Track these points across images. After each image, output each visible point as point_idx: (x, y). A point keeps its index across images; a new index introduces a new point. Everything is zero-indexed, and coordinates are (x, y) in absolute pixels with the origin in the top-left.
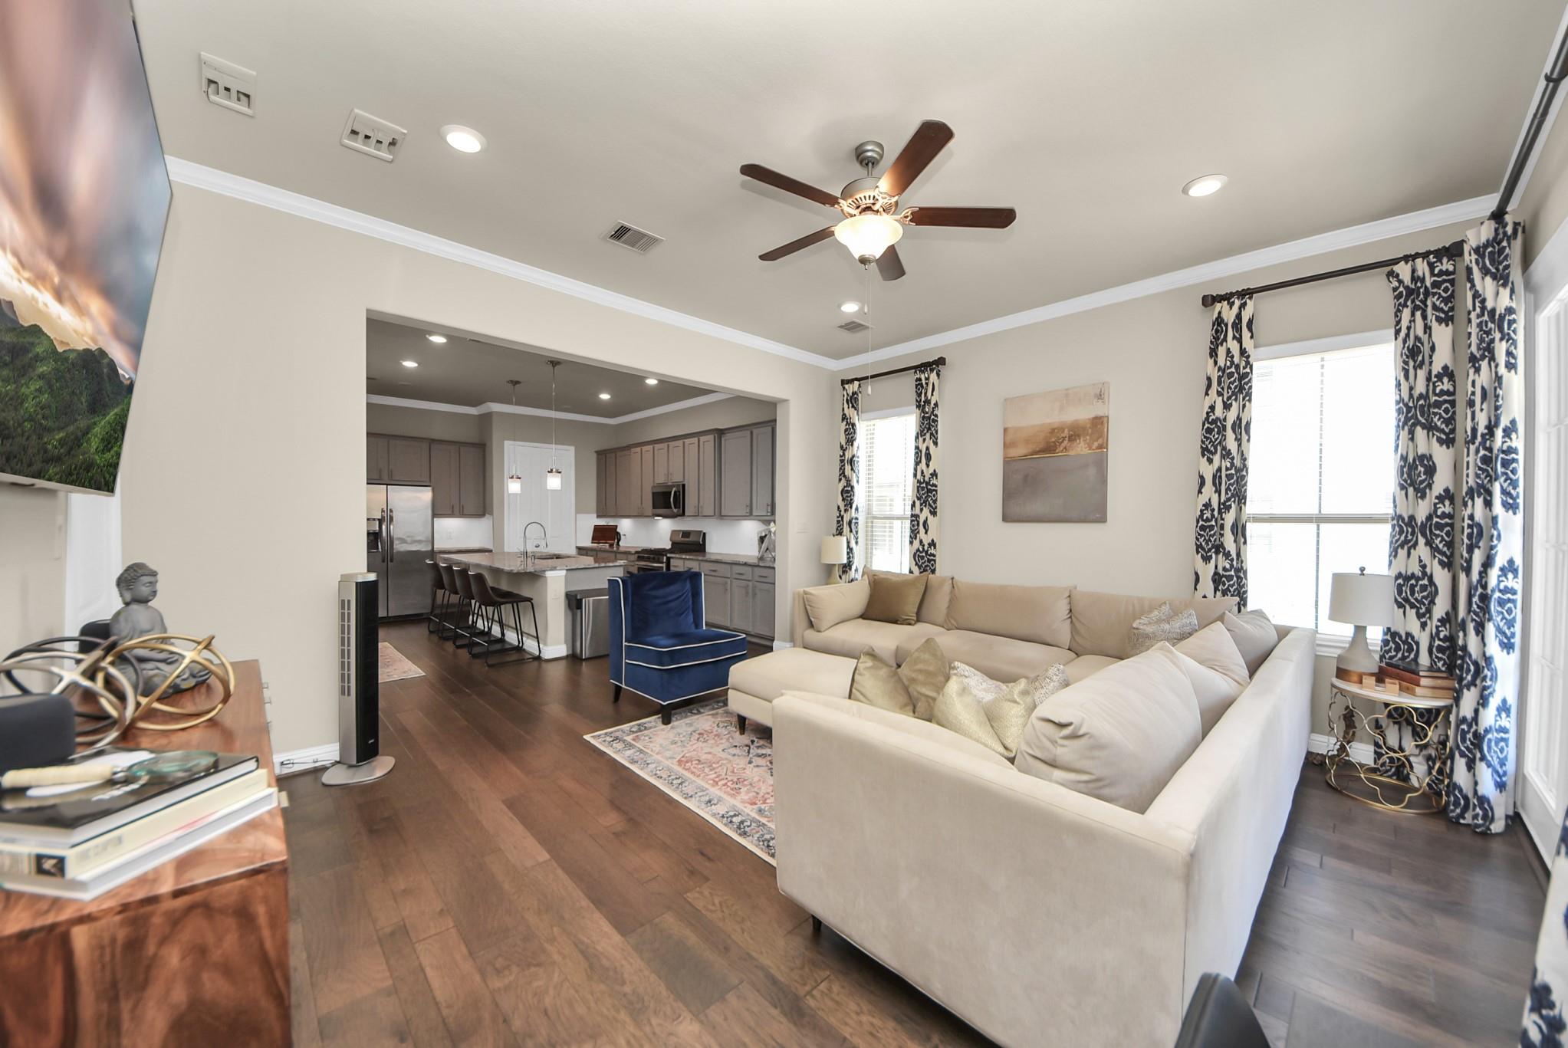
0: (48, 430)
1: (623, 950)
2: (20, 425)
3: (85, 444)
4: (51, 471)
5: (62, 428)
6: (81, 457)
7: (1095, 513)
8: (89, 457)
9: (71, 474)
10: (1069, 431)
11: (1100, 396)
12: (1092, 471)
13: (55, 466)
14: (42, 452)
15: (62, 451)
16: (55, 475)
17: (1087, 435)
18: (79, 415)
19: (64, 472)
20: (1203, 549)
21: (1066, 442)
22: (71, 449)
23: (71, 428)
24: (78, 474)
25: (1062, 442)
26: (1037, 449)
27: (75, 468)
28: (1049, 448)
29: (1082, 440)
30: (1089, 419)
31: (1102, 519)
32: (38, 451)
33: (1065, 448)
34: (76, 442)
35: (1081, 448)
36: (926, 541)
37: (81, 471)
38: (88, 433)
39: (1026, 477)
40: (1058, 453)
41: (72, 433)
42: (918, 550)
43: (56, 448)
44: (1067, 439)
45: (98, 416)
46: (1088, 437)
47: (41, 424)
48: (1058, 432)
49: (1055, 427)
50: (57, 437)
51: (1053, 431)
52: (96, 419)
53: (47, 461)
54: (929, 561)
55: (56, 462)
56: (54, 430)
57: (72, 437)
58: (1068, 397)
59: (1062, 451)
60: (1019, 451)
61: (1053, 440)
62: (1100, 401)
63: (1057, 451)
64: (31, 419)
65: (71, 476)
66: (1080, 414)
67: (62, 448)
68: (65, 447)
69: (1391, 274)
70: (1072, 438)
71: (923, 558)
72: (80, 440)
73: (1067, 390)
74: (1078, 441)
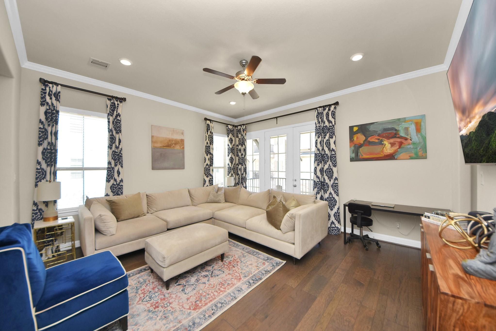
0: (479, 150)
1: (321, 296)
2: (475, 152)
3: (490, 147)
4: (484, 159)
5: (482, 147)
6: (491, 151)
7: (181, 167)
8: (494, 150)
9: (489, 158)
10: (175, 141)
11: (182, 134)
12: (181, 154)
13: (484, 157)
14: (480, 155)
15: (484, 153)
16: (485, 159)
17: (180, 144)
18: (485, 140)
19: (487, 158)
20: (207, 175)
21: (174, 145)
22: (486, 151)
23: (484, 145)
24: (492, 157)
25: (173, 144)
26: (165, 145)
27: (490, 156)
28: (169, 146)
29: (178, 145)
30: (180, 139)
31: (184, 168)
32: (479, 155)
33: (174, 147)
34: (487, 148)
35: (178, 147)
36: (118, 180)
37: (493, 156)
38: (490, 143)
39: (161, 154)
40: (171, 148)
41: (485, 146)
42: (113, 184)
43: (482, 153)
44: (174, 144)
45: (491, 135)
46: (180, 145)
47: (477, 149)
48: (171, 141)
49: (171, 139)
50: (482, 150)
51: (170, 140)
52: (491, 137)
53: (482, 157)
54: (120, 188)
55: (484, 156)
56: (480, 149)
57: (485, 147)
58: (174, 131)
59: (173, 147)
60: (159, 145)
61: (170, 143)
62: (183, 135)
63: (171, 147)
64: (476, 150)
65: (490, 158)
66: (177, 137)
67: (484, 152)
68: (484, 151)
69: (227, 126)
70: (175, 144)
71: (116, 188)
72: (488, 147)
73: (173, 129)
74: (177, 145)
